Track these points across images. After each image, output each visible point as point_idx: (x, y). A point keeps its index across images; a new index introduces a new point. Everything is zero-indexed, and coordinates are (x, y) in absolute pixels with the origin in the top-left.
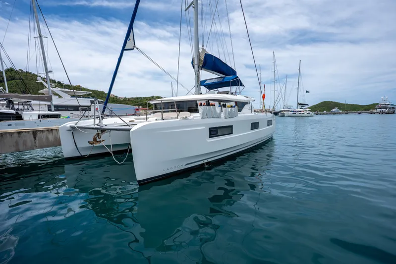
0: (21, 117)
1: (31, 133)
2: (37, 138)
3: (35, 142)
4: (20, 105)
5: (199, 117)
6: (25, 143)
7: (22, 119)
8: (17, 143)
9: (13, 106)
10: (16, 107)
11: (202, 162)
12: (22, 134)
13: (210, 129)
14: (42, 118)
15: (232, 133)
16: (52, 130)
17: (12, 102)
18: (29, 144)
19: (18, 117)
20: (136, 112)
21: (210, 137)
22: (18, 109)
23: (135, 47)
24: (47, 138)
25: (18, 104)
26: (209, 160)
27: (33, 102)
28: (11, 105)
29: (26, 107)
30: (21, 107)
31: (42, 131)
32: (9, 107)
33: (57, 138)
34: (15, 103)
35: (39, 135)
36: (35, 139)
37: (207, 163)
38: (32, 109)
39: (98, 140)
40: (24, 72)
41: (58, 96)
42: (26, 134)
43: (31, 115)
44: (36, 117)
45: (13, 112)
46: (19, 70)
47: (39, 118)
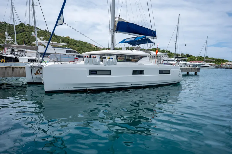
0: (18, 60)
1: (11, 68)
2: (14, 71)
3: (13, 74)
4: (19, 52)
5: (83, 63)
6: (8, 73)
7: (18, 62)
8: (4, 73)
9: (14, 53)
10: (16, 53)
11: (85, 88)
12: (7, 68)
13: (90, 70)
14: (30, 61)
15: (110, 75)
16: (22, 68)
17: (14, 50)
18: (10, 74)
19: (16, 60)
20: (75, 60)
21: (90, 75)
22: (17, 55)
23: (64, 23)
24: (19, 72)
25: (18, 52)
26: (91, 88)
27: (26, 50)
28: (13, 52)
29: (22, 54)
30: (19, 53)
31: (17, 68)
32: (12, 53)
33: (24, 72)
34: (15, 50)
35: (15, 70)
36: (13, 72)
37: (89, 90)
38: (25, 56)
39: (39, 72)
40: (30, 26)
41: (44, 47)
42: (9, 69)
43: (24, 60)
44: (26, 61)
45: (14, 56)
46: (27, 24)
47: (28, 61)
